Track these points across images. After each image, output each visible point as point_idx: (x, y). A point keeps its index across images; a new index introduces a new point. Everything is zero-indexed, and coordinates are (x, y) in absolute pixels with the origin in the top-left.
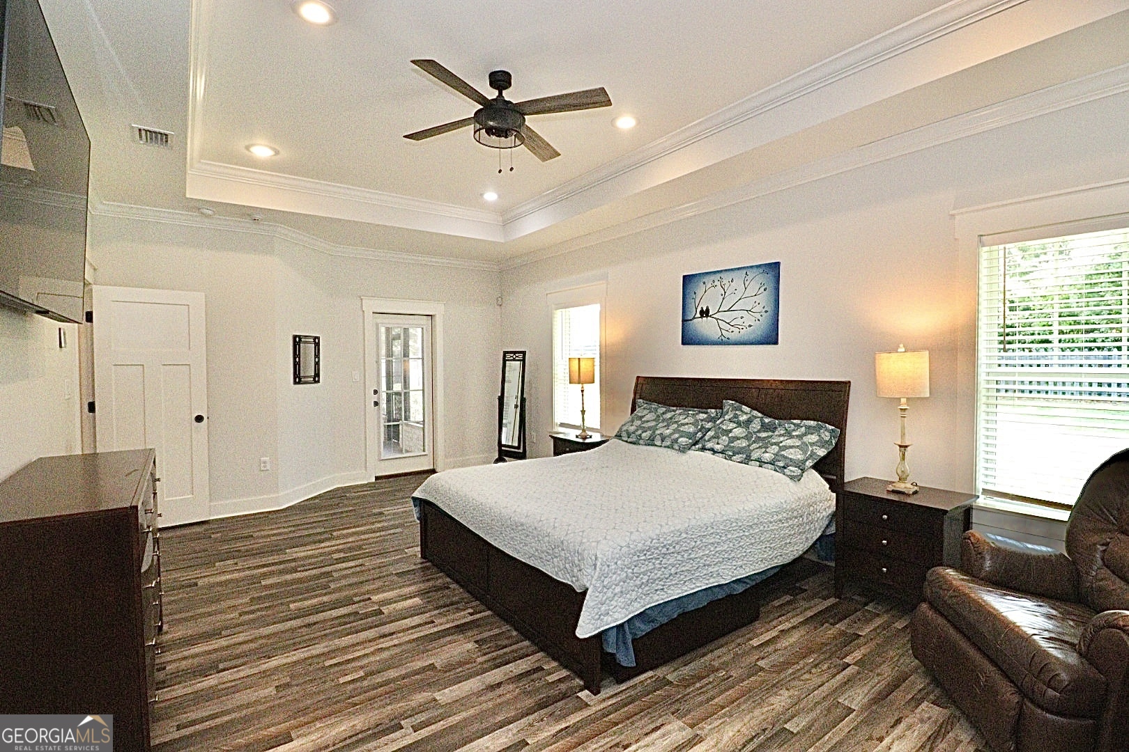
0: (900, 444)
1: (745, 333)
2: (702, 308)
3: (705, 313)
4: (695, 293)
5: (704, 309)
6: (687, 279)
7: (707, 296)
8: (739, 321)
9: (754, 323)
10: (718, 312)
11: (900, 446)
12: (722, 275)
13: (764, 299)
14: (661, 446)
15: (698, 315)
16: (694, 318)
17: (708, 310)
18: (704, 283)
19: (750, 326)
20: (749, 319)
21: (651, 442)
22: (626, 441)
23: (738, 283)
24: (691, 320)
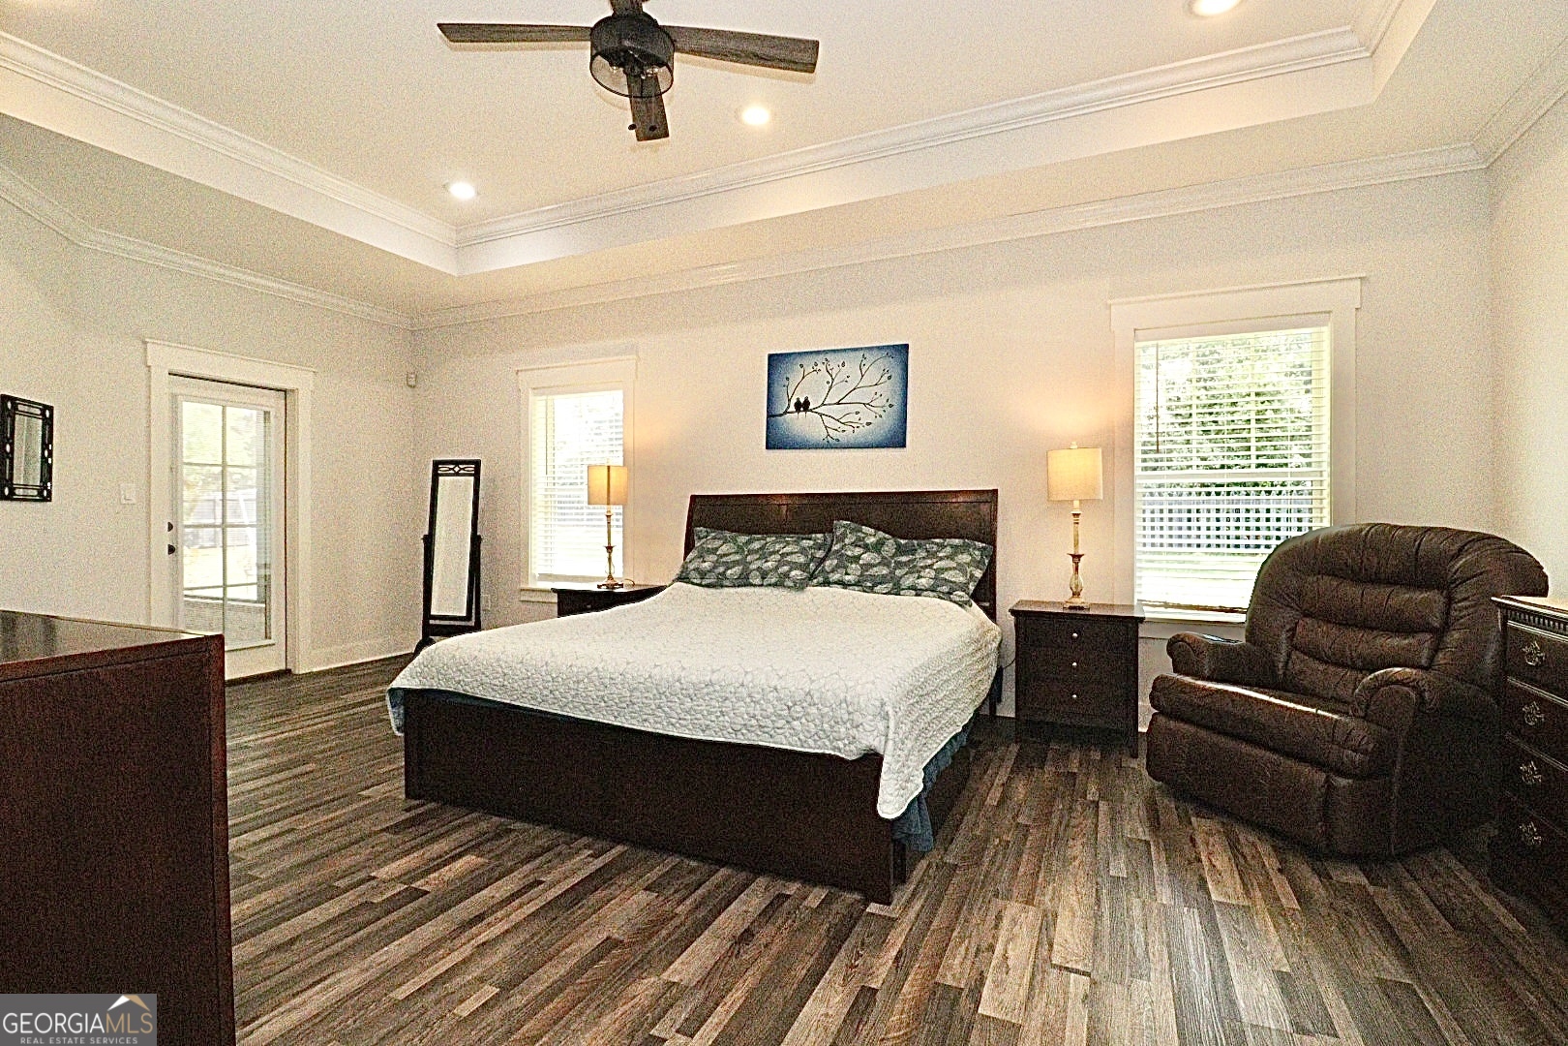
0: (1073, 553)
1: (862, 433)
2: (798, 399)
3: (803, 406)
4: (787, 379)
5: (802, 400)
6: (774, 360)
7: (804, 384)
8: (854, 418)
9: (875, 420)
10: (823, 404)
11: (1074, 556)
12: (828, 356)
13: (888, 390)
14: (762, 585)
15: (792, 408)
16: (786, 412)
17: (807, 403)
18: (802, 366)
19: (869, 424)
20: (867, 415)
21: (743, 581)
22: (700, 585)
23: (852, 368)
24: (781, 415)
